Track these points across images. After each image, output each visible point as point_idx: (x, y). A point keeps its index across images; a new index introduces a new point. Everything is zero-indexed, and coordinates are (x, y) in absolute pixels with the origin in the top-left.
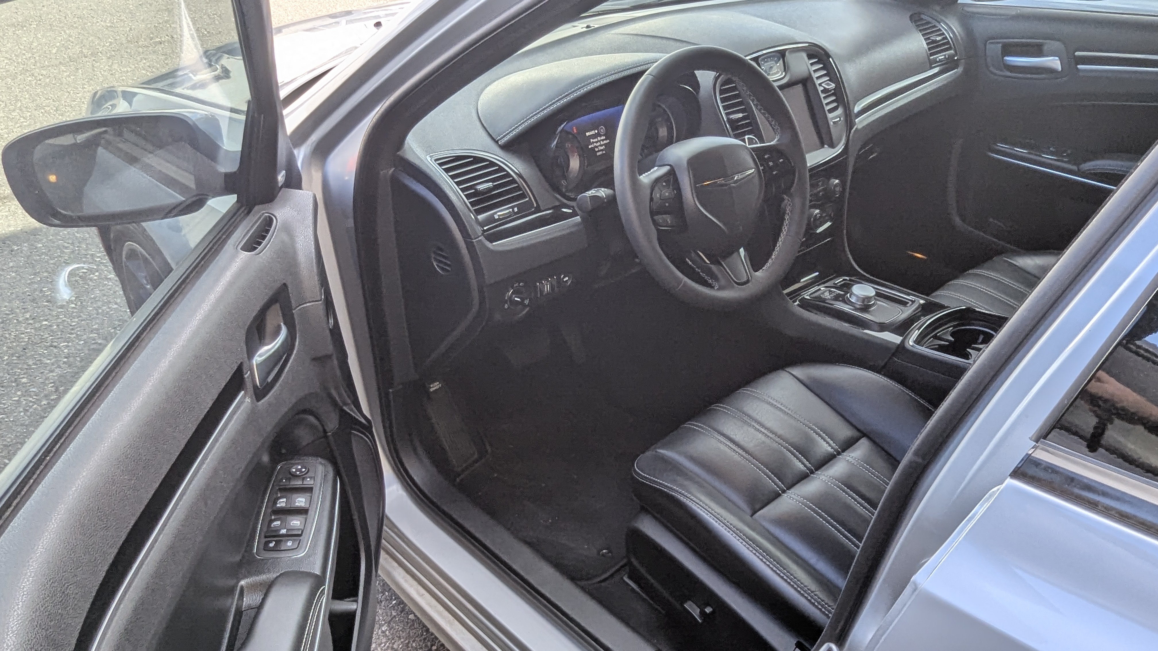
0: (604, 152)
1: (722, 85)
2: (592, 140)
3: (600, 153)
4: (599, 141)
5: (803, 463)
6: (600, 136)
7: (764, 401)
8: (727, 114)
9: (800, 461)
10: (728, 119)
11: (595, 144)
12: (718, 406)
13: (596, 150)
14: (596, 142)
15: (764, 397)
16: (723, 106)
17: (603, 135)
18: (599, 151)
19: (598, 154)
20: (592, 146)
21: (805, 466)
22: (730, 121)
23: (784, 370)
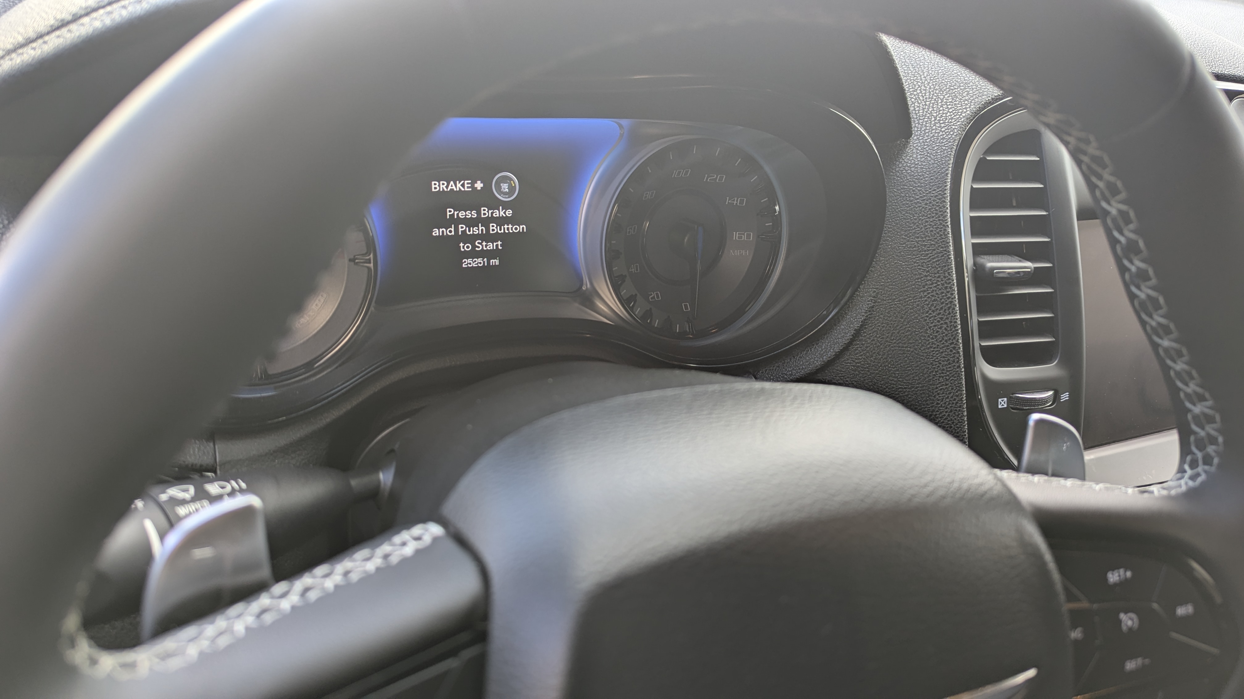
0: (495, 262)
1: (990, 150)
2: (450, 212)
3: (479, 262)
4: (486, 222)
6: (494, 204)
8: (978, 250)
10: (978, 270)
11: (462, 228)
13: (464, 247)
14: (471, 223)
16: (972, 219)
17: (506, 206)
18: (474, 254)
19: (467, 263)
20: (450, 232)
22: (979, 272)
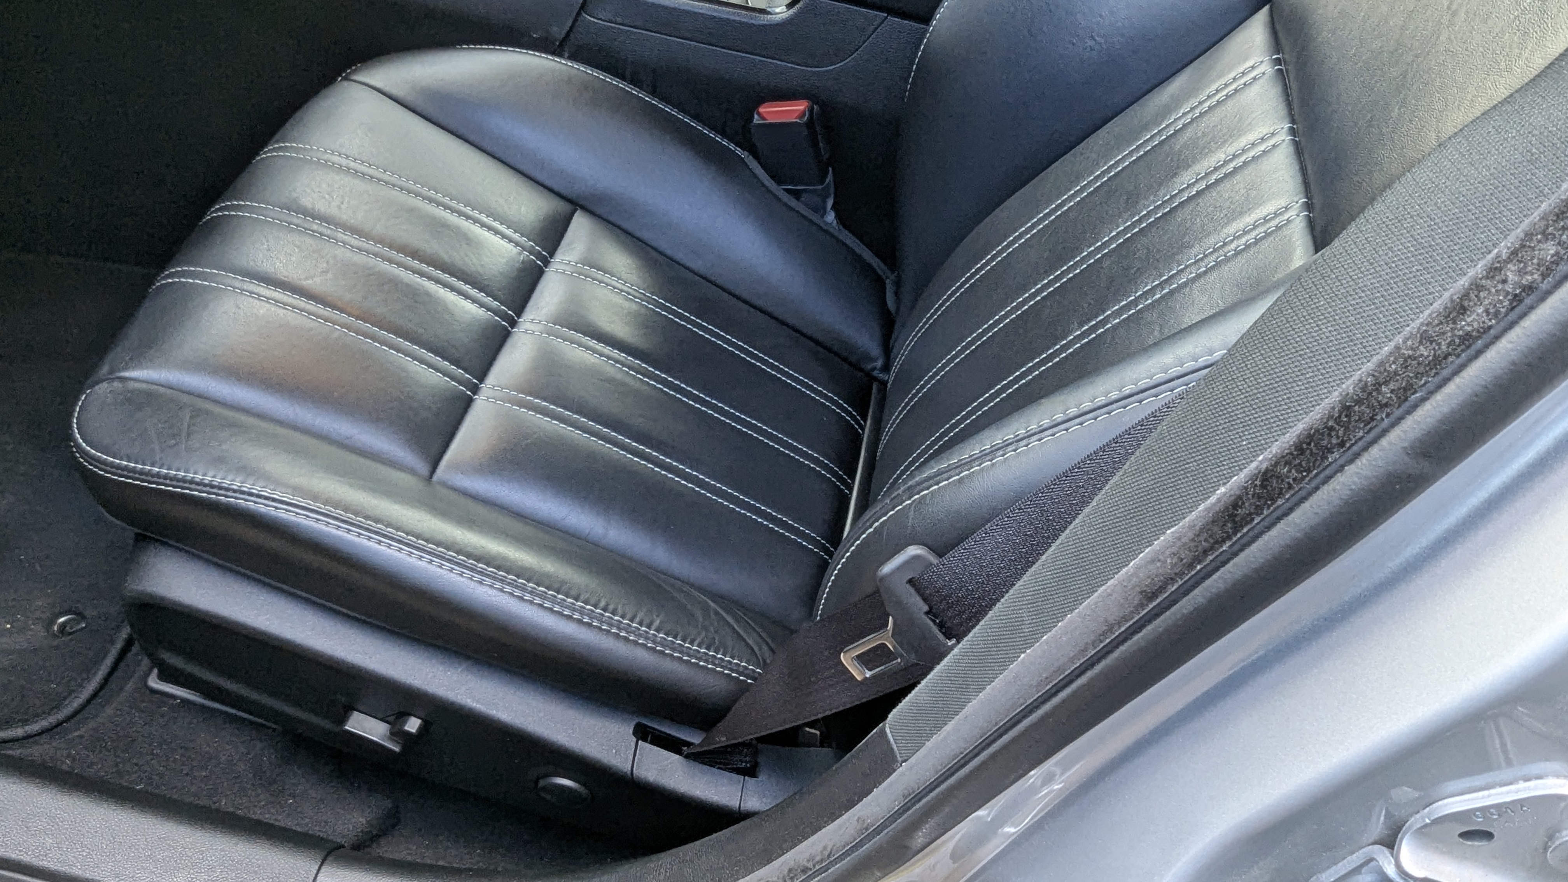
5: (474, 301)
7: (328, 166)
9: (467, 297)
12: (226, 208)
15: (319, 155)
21: (482, 305)
23: (346, 79)
